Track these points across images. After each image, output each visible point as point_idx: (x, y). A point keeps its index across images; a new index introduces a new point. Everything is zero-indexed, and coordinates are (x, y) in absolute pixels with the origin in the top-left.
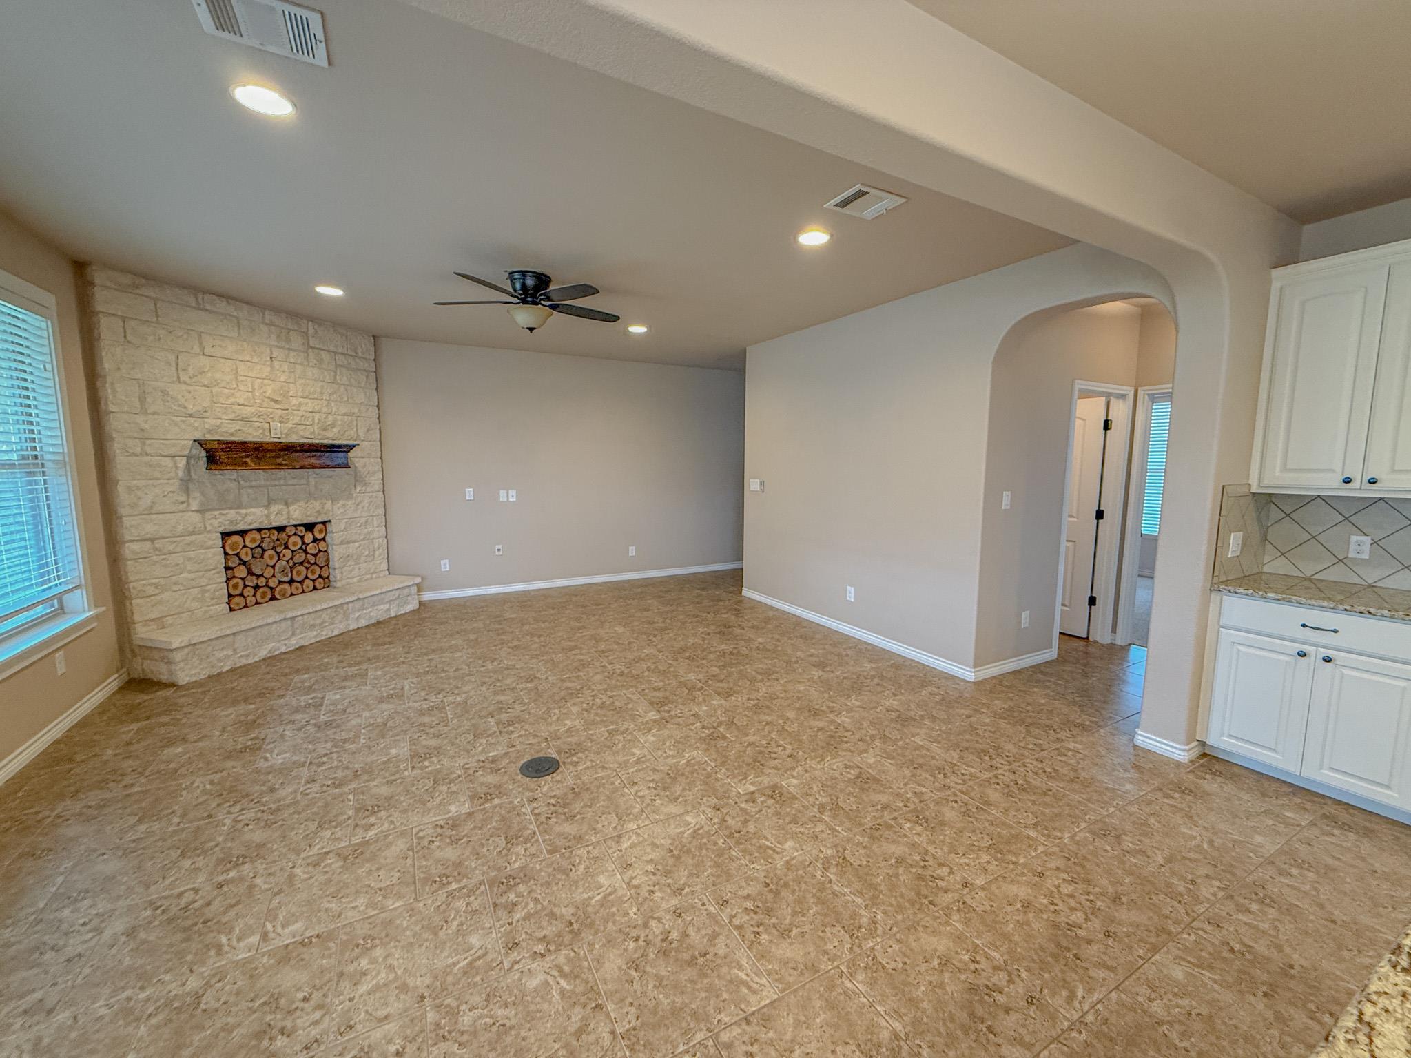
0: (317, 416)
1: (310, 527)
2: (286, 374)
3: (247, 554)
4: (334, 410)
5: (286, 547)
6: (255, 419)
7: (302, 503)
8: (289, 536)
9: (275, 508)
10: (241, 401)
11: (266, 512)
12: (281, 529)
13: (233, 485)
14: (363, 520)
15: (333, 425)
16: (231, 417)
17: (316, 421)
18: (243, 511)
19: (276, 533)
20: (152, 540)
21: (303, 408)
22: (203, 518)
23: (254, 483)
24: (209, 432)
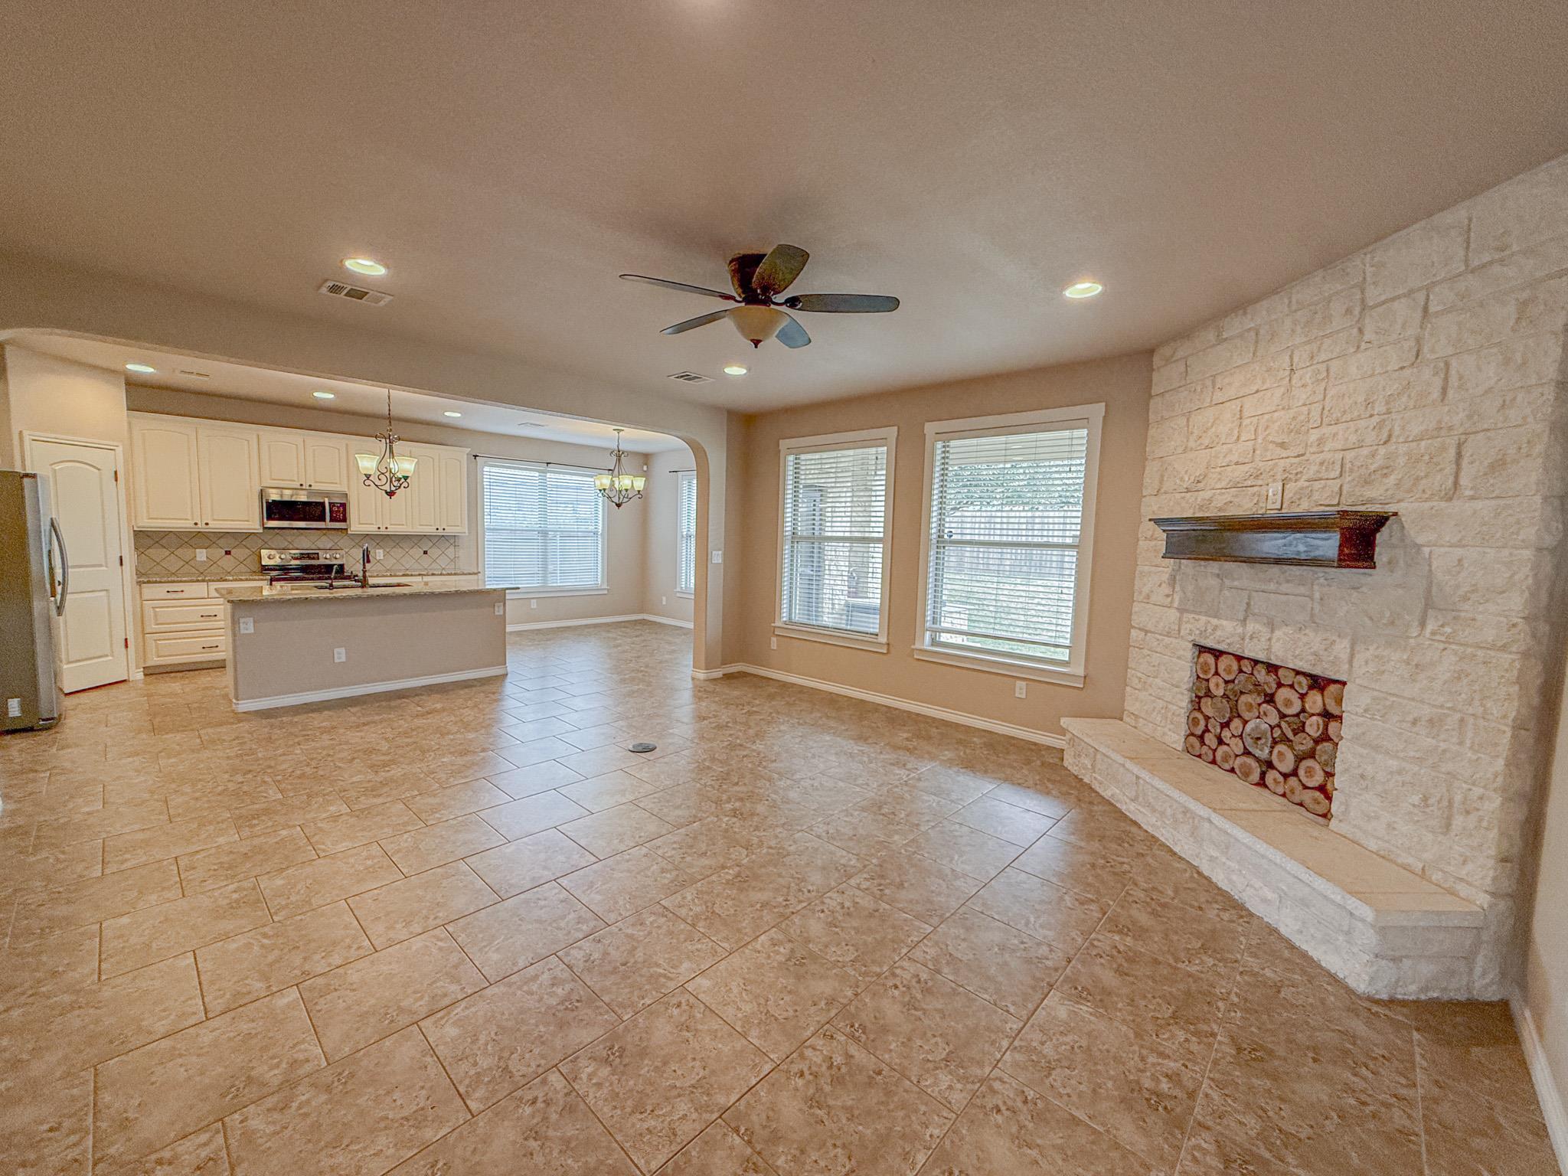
0: (1349, 455)
1: (1318, 683)
2: (1309, 388)
3: (1217, 685)
4: (1397, 431)
5: (1270, 699)
6: (1249, 483)
7: (1289, 630)
8: (1280, 685)
9: (1252, 626)
10: (1235, 458)
11: (1240, 630)
12: (1272, 668)
13: (1214, 582)
14: (1427, 711)
15: (1386, 470)
16: (1223, 484)
17: (1348, 466)
18: (1215, 621)
19: (1263, 672)
20: (1146, 632)
21: (1328, 446)
22: (1180, 619)
23: (1236, 583)
24: (1201, 507)
